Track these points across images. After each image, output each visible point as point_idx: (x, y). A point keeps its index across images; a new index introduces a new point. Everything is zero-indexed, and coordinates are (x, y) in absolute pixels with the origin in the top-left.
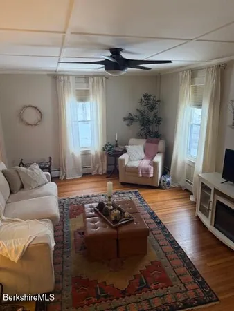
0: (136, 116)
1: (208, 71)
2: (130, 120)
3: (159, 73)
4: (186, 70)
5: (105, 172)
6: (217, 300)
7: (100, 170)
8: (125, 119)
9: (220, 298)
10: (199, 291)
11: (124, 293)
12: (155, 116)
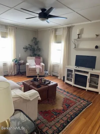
0: (29, 47)
1: (63, 29)
2: (26, 49)
3: (37, 30)
4: (53, 29)
5: (16, 73)
6: (91, 103)
7: (13, 73)
8: (24, 48)
9: (92, 102)
10: (85, 102)
11: (64, 110)
12: (38, 47)
